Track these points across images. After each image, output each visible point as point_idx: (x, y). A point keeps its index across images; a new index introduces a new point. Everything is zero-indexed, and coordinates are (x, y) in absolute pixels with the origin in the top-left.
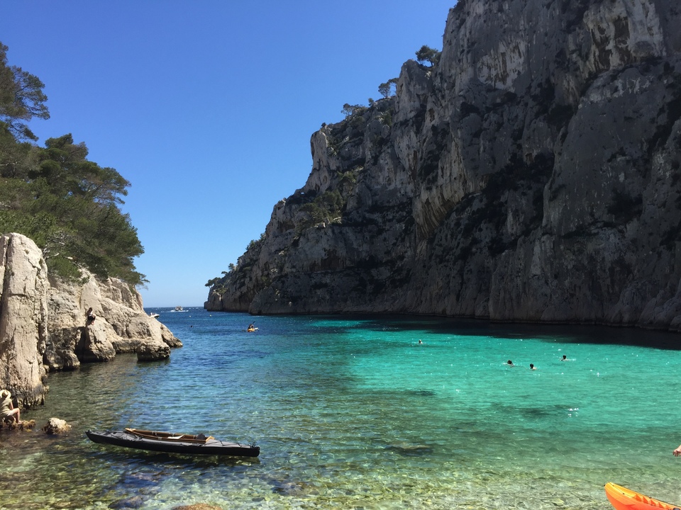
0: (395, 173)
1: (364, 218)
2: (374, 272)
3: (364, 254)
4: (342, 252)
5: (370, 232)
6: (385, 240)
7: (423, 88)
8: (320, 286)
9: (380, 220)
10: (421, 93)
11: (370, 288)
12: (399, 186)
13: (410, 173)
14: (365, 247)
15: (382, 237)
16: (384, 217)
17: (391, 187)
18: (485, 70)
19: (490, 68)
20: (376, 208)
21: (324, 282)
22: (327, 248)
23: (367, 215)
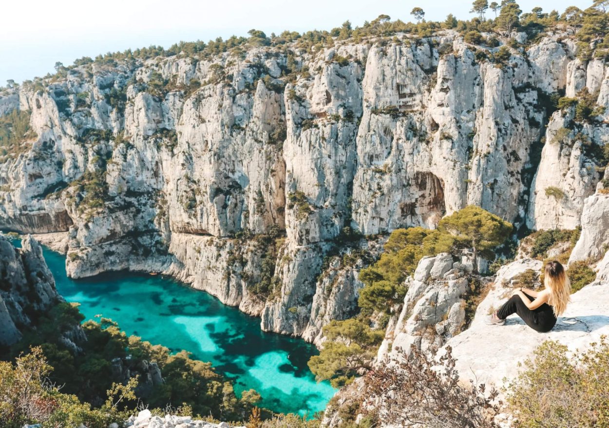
0: (142, 171)
1: (125, 201)
2: (140, 239)
3: (130, 227)
4: (118, 229)
5: (132, 212)
6: (142, 218)
7: (157, 116)
8: (109, 254)
9: (136, 203)
10: (156, 118)
11: (141, 251)
12: (145, 180)
13: (153, 172)
14: (131, 223)
15: (140, 215)
16: (138, 201)
17: (139, 178)
18: (223, 165)
19: (225, 164)
20: (130, 193)
21: (111, 250)
22: (110, 228)
23: (127, 199)
